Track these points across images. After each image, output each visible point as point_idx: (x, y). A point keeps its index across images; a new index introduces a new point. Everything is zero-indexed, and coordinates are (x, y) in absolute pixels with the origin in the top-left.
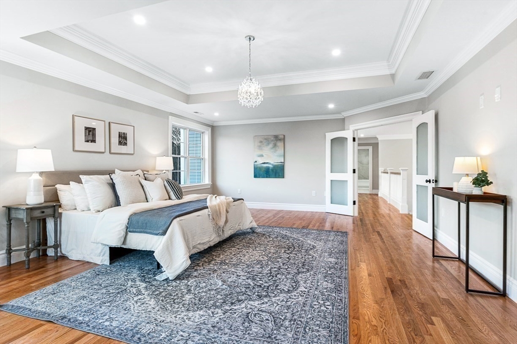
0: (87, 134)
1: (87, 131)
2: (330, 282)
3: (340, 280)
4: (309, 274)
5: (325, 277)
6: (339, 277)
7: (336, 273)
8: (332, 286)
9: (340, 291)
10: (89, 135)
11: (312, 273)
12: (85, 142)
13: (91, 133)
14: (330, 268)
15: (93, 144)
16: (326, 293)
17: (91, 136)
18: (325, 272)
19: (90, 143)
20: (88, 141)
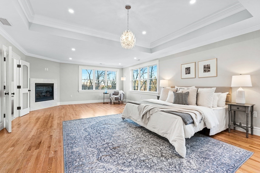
0: (186, 71)
1: (186, 70)
2: (72, 136)
3: (67, 138)
4: (84, 136)
5: (75, 137)
6: (68, 139)
7: (70, 141)
8: (70, 135)
9: (66, 134)
10: (187, 71)
11: (83, 137)
12: (186, 74)
13: (188, 70)
14: (74, 142)
15: (189, 74)
16: (72, 132)
17: (188, 71)
18: (77, 140)
19: (188, 75)
20: (187, 74)
